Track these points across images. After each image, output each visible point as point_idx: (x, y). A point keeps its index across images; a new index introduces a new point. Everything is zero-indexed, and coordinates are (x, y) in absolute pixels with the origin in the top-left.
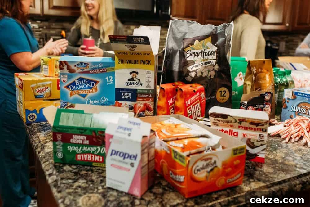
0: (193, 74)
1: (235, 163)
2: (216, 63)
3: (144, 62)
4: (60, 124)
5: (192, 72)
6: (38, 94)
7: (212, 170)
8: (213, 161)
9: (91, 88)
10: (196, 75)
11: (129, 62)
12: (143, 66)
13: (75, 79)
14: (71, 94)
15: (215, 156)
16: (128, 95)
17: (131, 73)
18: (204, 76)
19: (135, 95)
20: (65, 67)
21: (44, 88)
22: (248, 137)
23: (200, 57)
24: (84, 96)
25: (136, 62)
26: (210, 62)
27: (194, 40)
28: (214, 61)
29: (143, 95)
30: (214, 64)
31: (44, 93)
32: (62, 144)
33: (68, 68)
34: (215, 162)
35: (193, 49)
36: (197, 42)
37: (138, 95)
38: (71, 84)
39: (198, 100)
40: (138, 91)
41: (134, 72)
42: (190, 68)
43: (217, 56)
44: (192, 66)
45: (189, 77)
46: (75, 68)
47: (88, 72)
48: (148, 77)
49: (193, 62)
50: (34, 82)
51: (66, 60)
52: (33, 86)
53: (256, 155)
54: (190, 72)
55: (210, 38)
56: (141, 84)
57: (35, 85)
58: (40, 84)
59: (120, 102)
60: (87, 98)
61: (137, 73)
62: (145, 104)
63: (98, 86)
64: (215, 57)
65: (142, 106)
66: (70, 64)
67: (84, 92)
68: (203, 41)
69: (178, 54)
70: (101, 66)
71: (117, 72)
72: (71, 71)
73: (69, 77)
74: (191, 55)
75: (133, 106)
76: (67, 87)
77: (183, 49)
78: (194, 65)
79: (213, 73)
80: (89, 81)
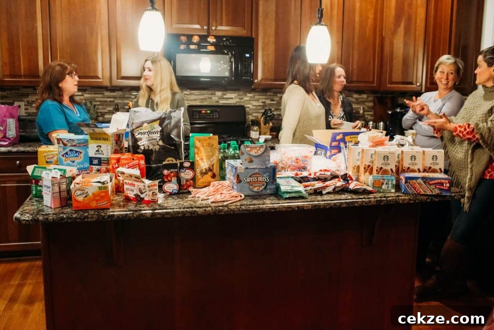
0: (142, 148)
1: (102, 194)
2: (159, 140)
3: (104, 139)
4: (34, 174)
5: (141, 146)
6: (48, 160)
7: (86, 196)
8: (86, 191)
9: (78, 156)
10: (144, 148)
11: (96, 139)
12: (103, 141)
13: (67, 150)
14: (65, 161)
15: (87, 189)
16: (96, 162)
17: (97, 147)
18: (150, 149)
19: (100, 162)
20: (61, 142)
21: (52, 156)
22: (139, 187)
23: (146, 136)
24: (73, 162)
25: (100, 139)
26: (154, 139)
27: (143, 123)
28: (158, 139)
29: (105, 162)
30: (158, 140)
31: (52, 160)
32: (35, 185)
33: (63, 143)
34: (87, 192)
35: (141, 130)
36: (145, 125)
37: (102, 162)
38: (65, 154)
39: (137, 166)
40: (102, 159)
41: (99, 146)
42: (139, 143)
43: (160, 135)
44: (140, 142)
45: (139, 150)
46: (67, 143)
47: (75, 146)
48: (107, 149)
49: (141, 139)
50: (45, 152)
51: (61, 138)
52: (45, 154)
53: (143, 198)
54: (139, 146)
55: (158, 121)
56: (103, 154)
57: (46, 154)
58: (50, 153)
59: (92, 166)
60: (75, 163)
61: (101, 147)
62: (106, 168)
63: (82, 155)
64: (159, 135)
65: (105, 169)
66: (63, 140)
67: (73, 159)
68: (151, 124)
69: (130, 134)
70: (82, 141)
71: (90, 145)
72: (65, 145)
73: (64, 149)
74: (139, 134)
75: (99, 168)
76: (63, 155)
77: (133, 129)
78: (142, 141)
79: (157, 148)
80: (76, 152)
